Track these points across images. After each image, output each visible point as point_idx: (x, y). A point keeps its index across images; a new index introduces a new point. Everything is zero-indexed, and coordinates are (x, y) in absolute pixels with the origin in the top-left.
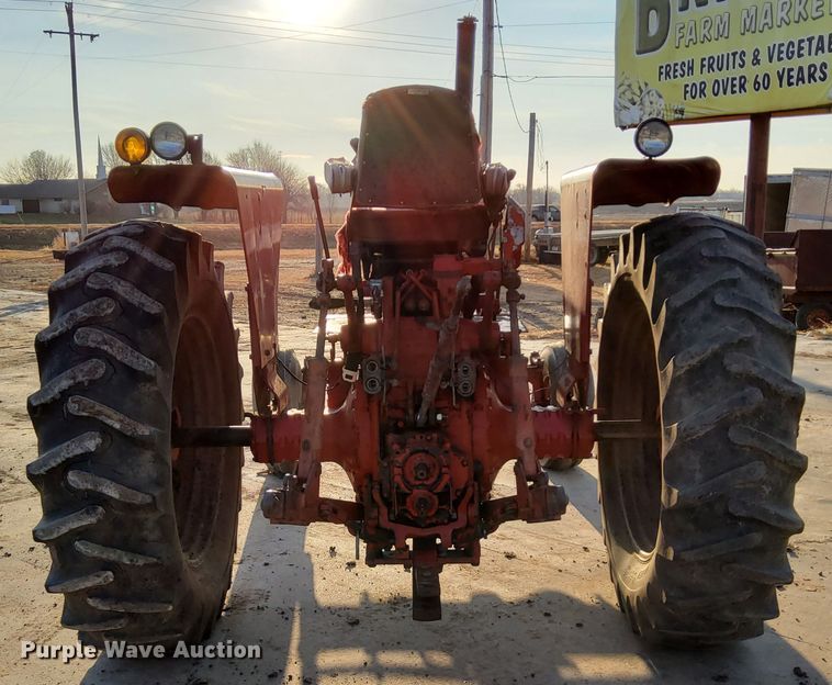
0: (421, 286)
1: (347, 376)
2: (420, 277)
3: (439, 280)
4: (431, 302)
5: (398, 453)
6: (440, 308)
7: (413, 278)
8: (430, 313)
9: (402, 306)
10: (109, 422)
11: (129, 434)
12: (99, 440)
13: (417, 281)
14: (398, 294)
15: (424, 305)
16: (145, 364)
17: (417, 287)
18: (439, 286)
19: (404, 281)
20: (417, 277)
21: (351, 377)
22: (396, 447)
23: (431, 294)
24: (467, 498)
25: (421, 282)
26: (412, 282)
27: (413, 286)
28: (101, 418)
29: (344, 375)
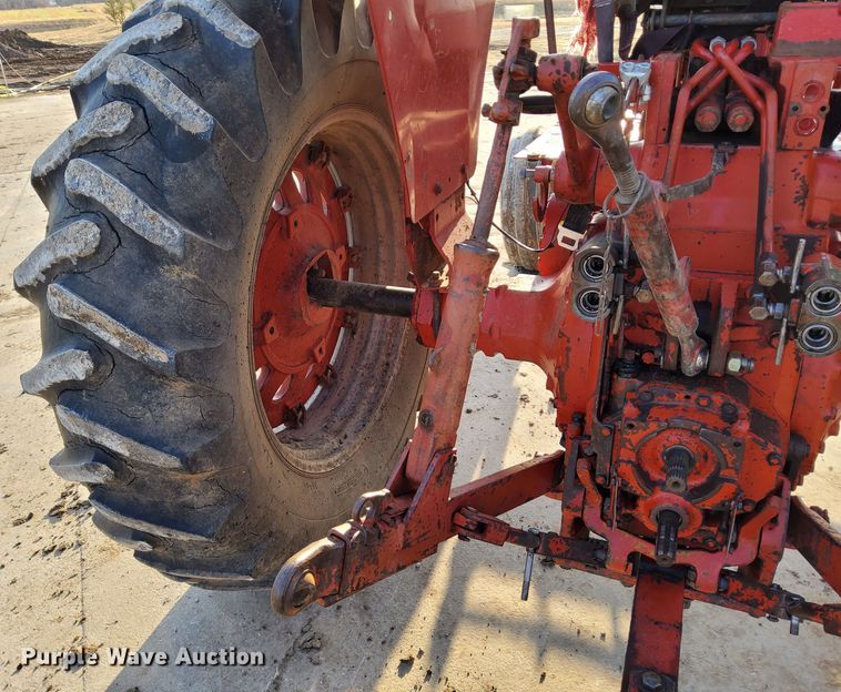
0: (741, 76)
1: (566, 240)
2: (741, 56)
3: (786, 64)
4: (757, 114)
5: (631, 426)
6: (781, 129)
7: (724, 57)
8: (752, 136)
9: (691, 116)
10: (103, 335)
11: (136, 357)
12: (89, 364)
13: (732, 65)
14: (684, 95)
15: (739, 119)
16: (166, 232)
17: (729, 77)
18: (784, 79)
19: (704, 62)
20: (732, 56)
21: (571, 242)
22: (629, 410)
23: (761, 94)
24: (765, 515)
25: (742, 65)
26: (720, 66)
27: (720, 76)
28: (90, 326)
29: (560, 238)
